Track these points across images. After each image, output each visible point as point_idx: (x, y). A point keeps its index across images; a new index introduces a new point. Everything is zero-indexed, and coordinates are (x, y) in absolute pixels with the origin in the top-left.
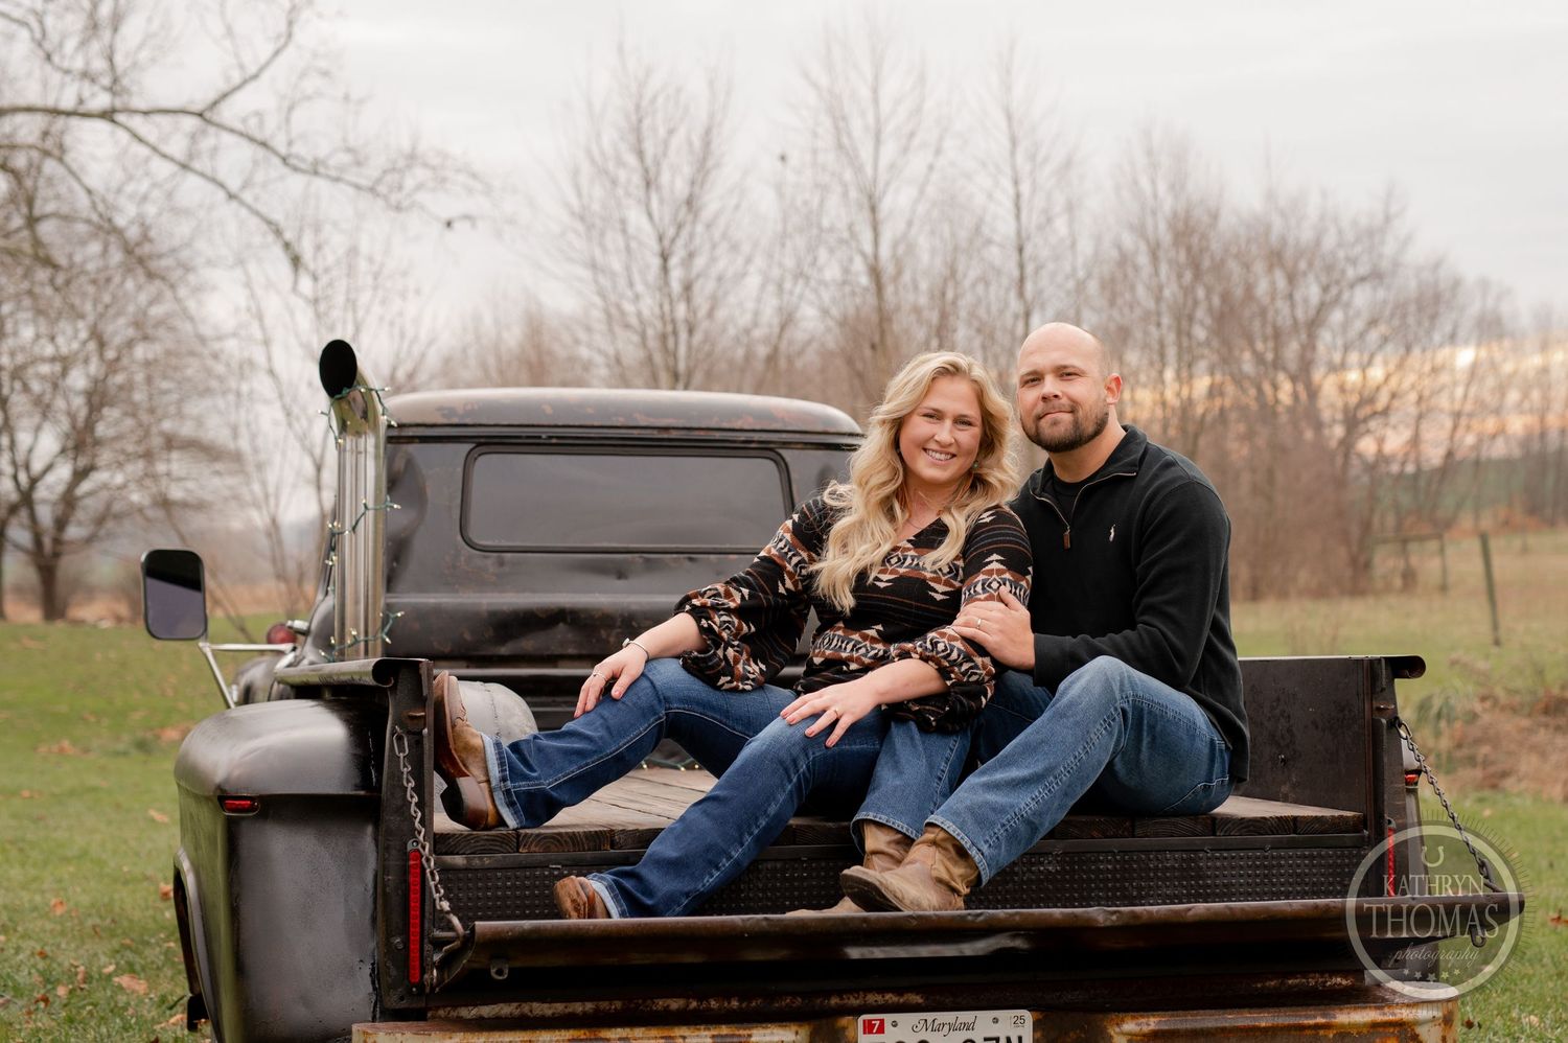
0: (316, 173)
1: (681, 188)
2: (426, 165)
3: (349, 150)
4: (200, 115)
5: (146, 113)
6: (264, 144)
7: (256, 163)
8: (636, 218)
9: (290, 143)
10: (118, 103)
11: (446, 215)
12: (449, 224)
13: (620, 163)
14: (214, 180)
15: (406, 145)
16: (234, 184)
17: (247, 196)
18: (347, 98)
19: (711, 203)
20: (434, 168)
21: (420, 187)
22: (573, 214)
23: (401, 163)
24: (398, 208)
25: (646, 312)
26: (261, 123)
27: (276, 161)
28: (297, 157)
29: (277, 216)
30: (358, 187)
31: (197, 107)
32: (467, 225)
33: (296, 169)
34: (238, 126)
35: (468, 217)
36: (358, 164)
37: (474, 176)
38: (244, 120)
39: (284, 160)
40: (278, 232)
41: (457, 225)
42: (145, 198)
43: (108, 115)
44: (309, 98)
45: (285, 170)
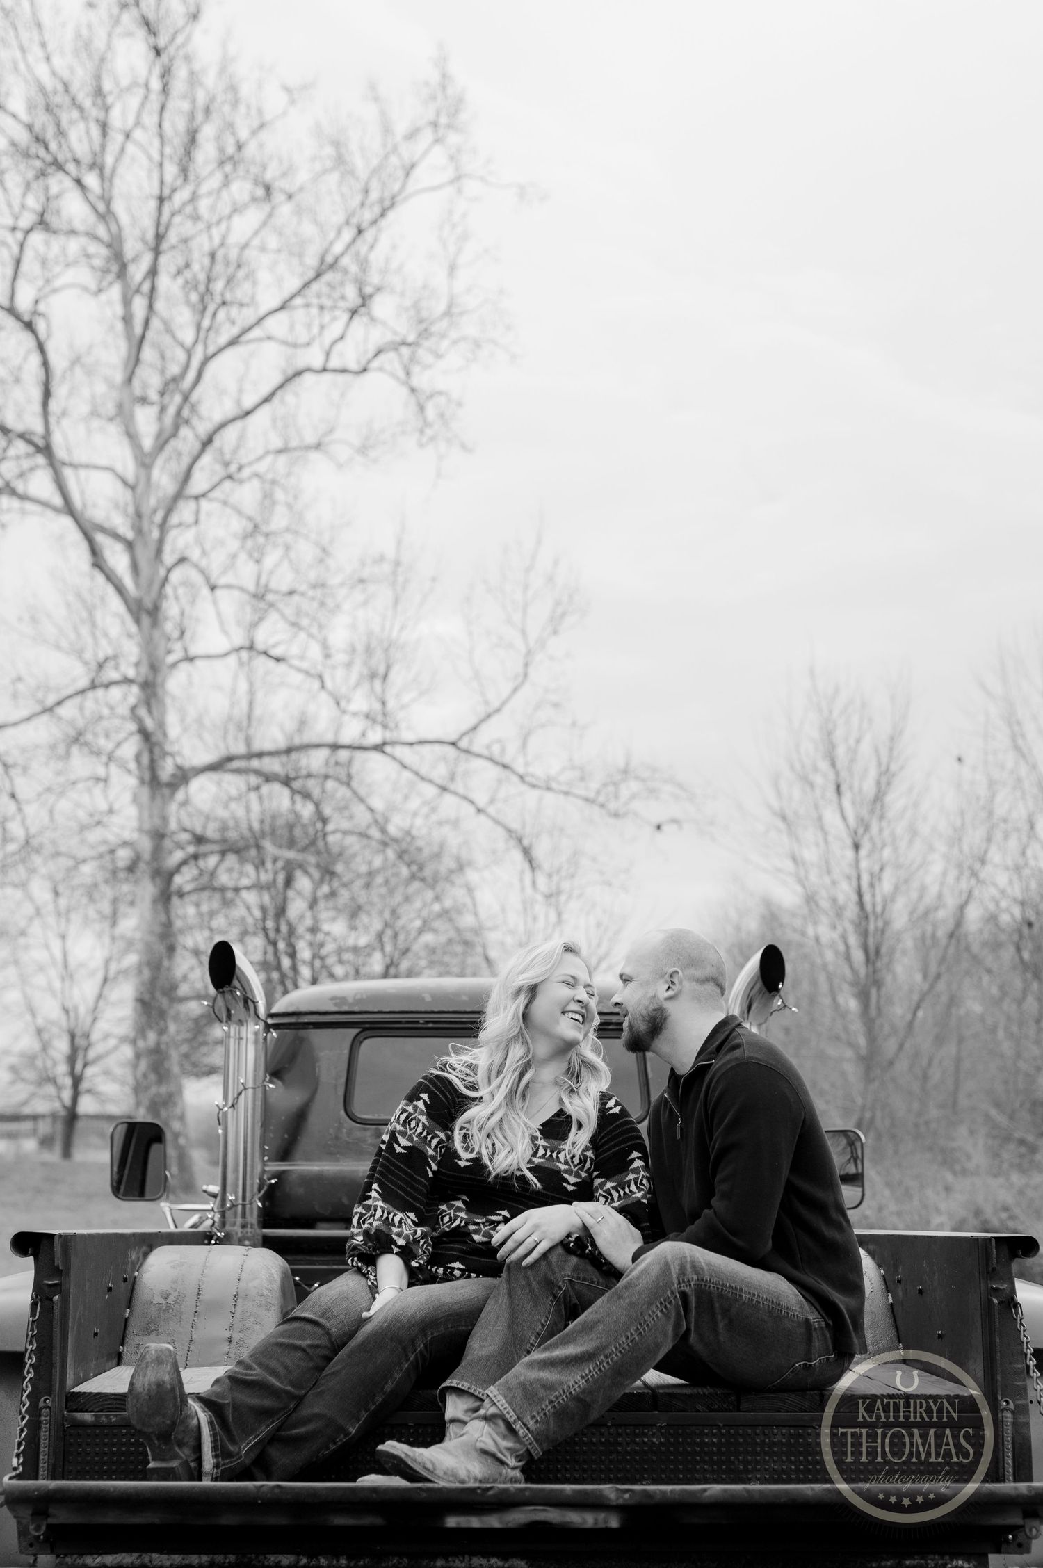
0: (549, 789)
1: (869, 787)
2: (637, 778)
3: (573, 768)
4: (453, 744)
5: (411, 744)
6: (505, 767)
7: (500, 781)
8: (831, 817)
9: (527, 764)
10: (389, 736)
11: (656, 820)
12: (659, 827)
13: (816, 769)
14: (465, 798)
15: (621, 763)
16: (482, 800)
17: (491, 810)
18: (574, 724)
19: (896, 800)
20: (643, 780)
21: (633, 797)
22: (775, 814)
23: (618, 778)
24: (616, 815)
25: (841, 899)
26: (503, 750)
27: (515, 779)
28: (532, 776)
29: (515, 826)
30: (587, 800)
31: (452, 738)
32: (674, 827)
33: (533, 786)
34: (485, 753)
35: (674, 821)
36: (582, 779)
37: (680, 786)
38: (488, 747)
39: (521, 778)
40: (520, 840)
41: (665, 828)
42: (415, 814)
43: (379, 748)
44: (543, 726)
45: (524, 788)
